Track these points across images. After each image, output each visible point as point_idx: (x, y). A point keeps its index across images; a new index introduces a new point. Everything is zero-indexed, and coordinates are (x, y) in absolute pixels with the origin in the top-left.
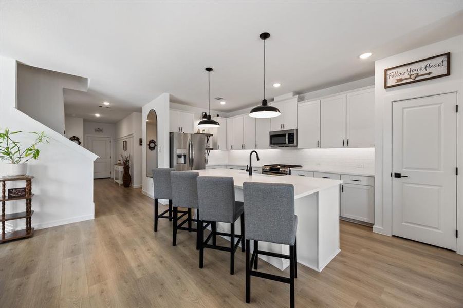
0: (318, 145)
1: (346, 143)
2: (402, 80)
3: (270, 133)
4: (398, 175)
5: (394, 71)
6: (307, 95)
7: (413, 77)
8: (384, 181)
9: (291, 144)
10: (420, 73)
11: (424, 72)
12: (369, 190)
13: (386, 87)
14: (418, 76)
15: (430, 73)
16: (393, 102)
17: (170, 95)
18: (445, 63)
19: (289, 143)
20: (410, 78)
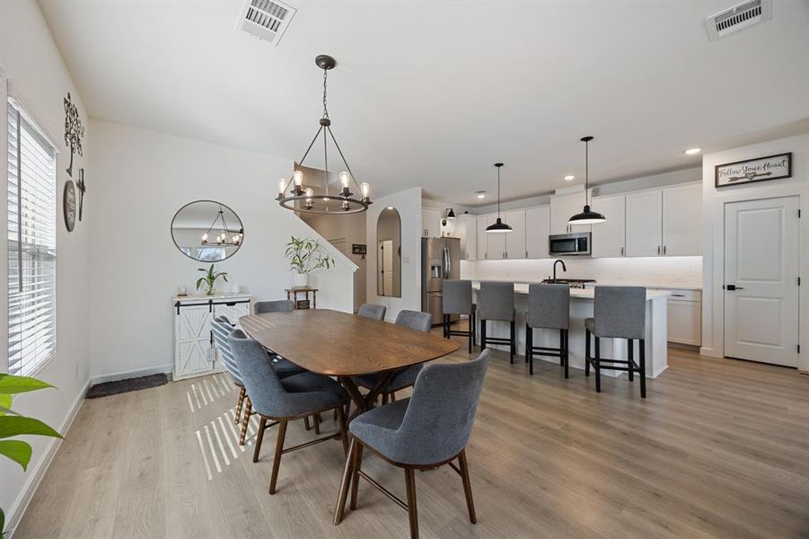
0: (623, 253)
1: (662, 251)
2: (737, 179)
3: (550, 237)
4: (731, 288)
5: (727, 168)
6: (602, 188)
7: (749, 176)
8: (714, 295)
9: (582, 253)
10: (758, 172)
11: (762, 172)
12: (694, 306)
13: (717, 186)
14: (755, 175)
15: (769, 174)
16: (725, 203)
17: (422, 190)
18: (786, 164)
19: (579, 250)
20: (746, 177)
